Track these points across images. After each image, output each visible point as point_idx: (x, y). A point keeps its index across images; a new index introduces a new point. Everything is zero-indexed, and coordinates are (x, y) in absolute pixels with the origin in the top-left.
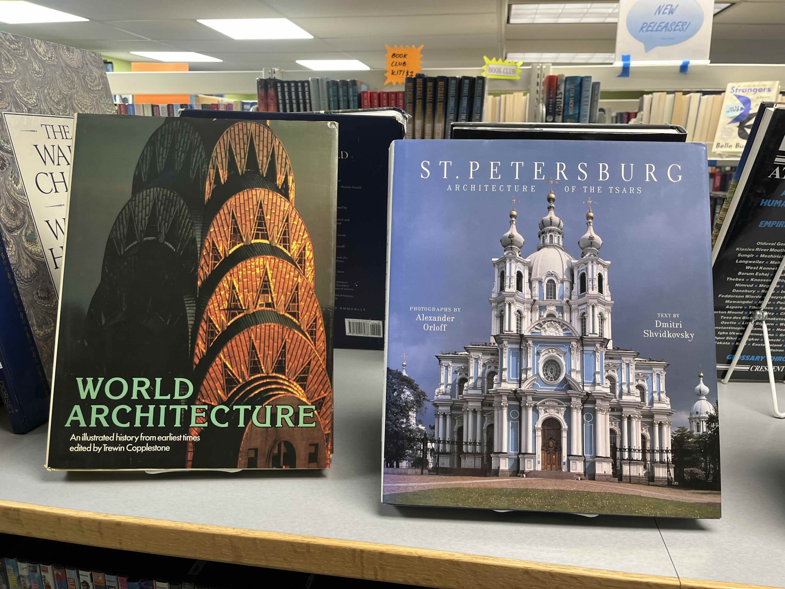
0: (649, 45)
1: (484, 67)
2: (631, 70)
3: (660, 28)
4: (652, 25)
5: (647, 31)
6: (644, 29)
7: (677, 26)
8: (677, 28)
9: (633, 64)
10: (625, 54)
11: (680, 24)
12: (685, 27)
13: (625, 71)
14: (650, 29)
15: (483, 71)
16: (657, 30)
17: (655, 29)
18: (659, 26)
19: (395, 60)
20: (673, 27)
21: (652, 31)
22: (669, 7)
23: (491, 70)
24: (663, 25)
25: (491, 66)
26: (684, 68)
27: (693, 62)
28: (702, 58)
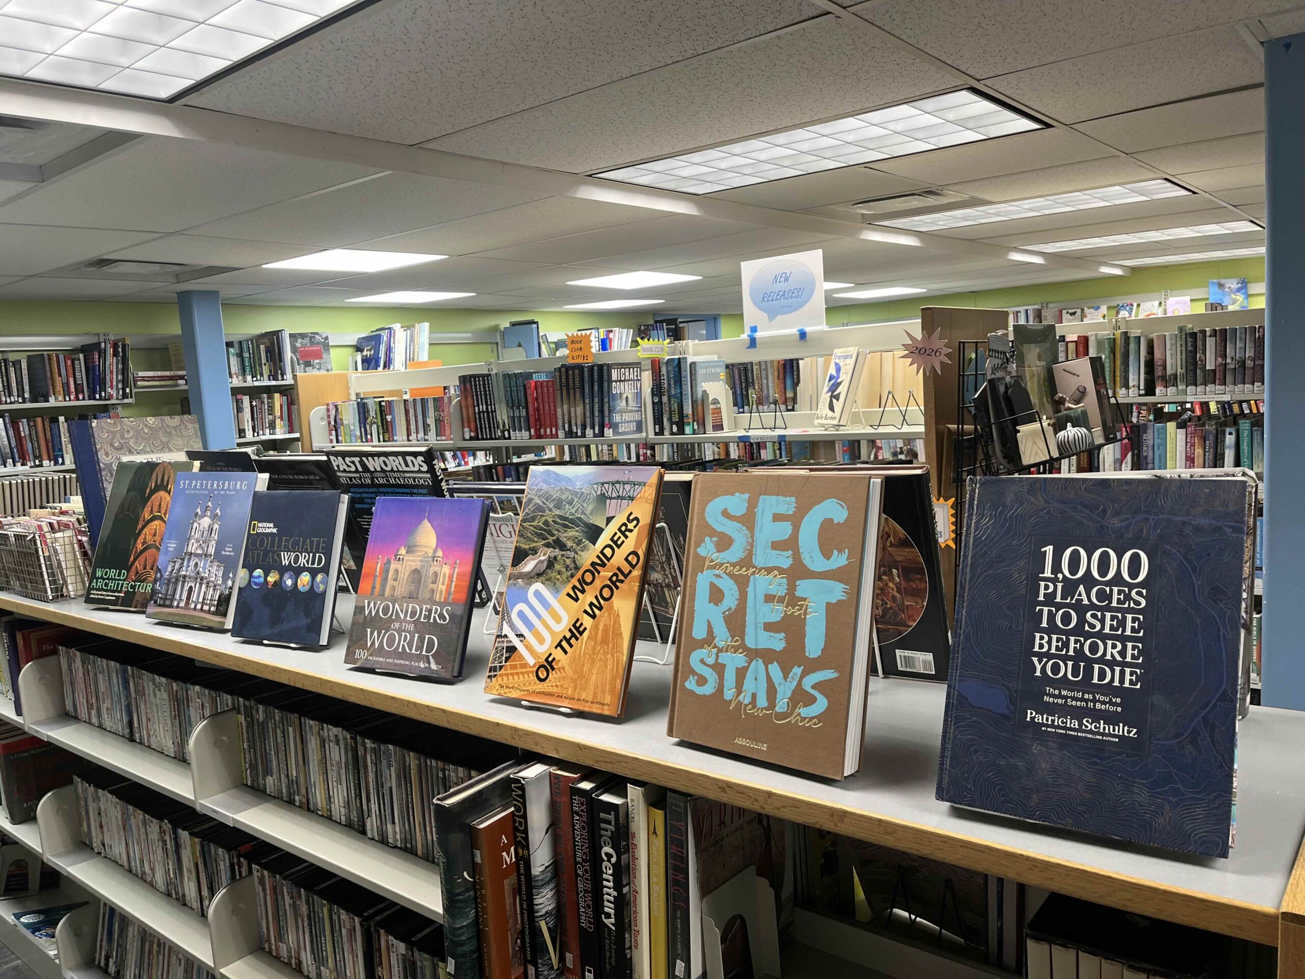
0: (772, 314)
1: (639, 348)
2: (757, 341)
3: (779, 297)
4: (772, 294)
5: (768, 301)
6: (766, 299)
7: (793, 293)
8: (794, 295)
9: (758, 335)
10: (753, 325)
11: (796, 291)
12: (800, 293)
13: (753, 343)
14: (770, 298)
15: (638, 351)
16: (776, 300)
17: (774, 298)
18: (778, 295)
19: (574, 346)
20: (790, 295)
21: (772, 300)
22: (784, 275)
23: (644, 350)
24: (781, 293)
25: (644, 346)
26: (803, 335)
27: (808, 329)
28: (820, 324)
